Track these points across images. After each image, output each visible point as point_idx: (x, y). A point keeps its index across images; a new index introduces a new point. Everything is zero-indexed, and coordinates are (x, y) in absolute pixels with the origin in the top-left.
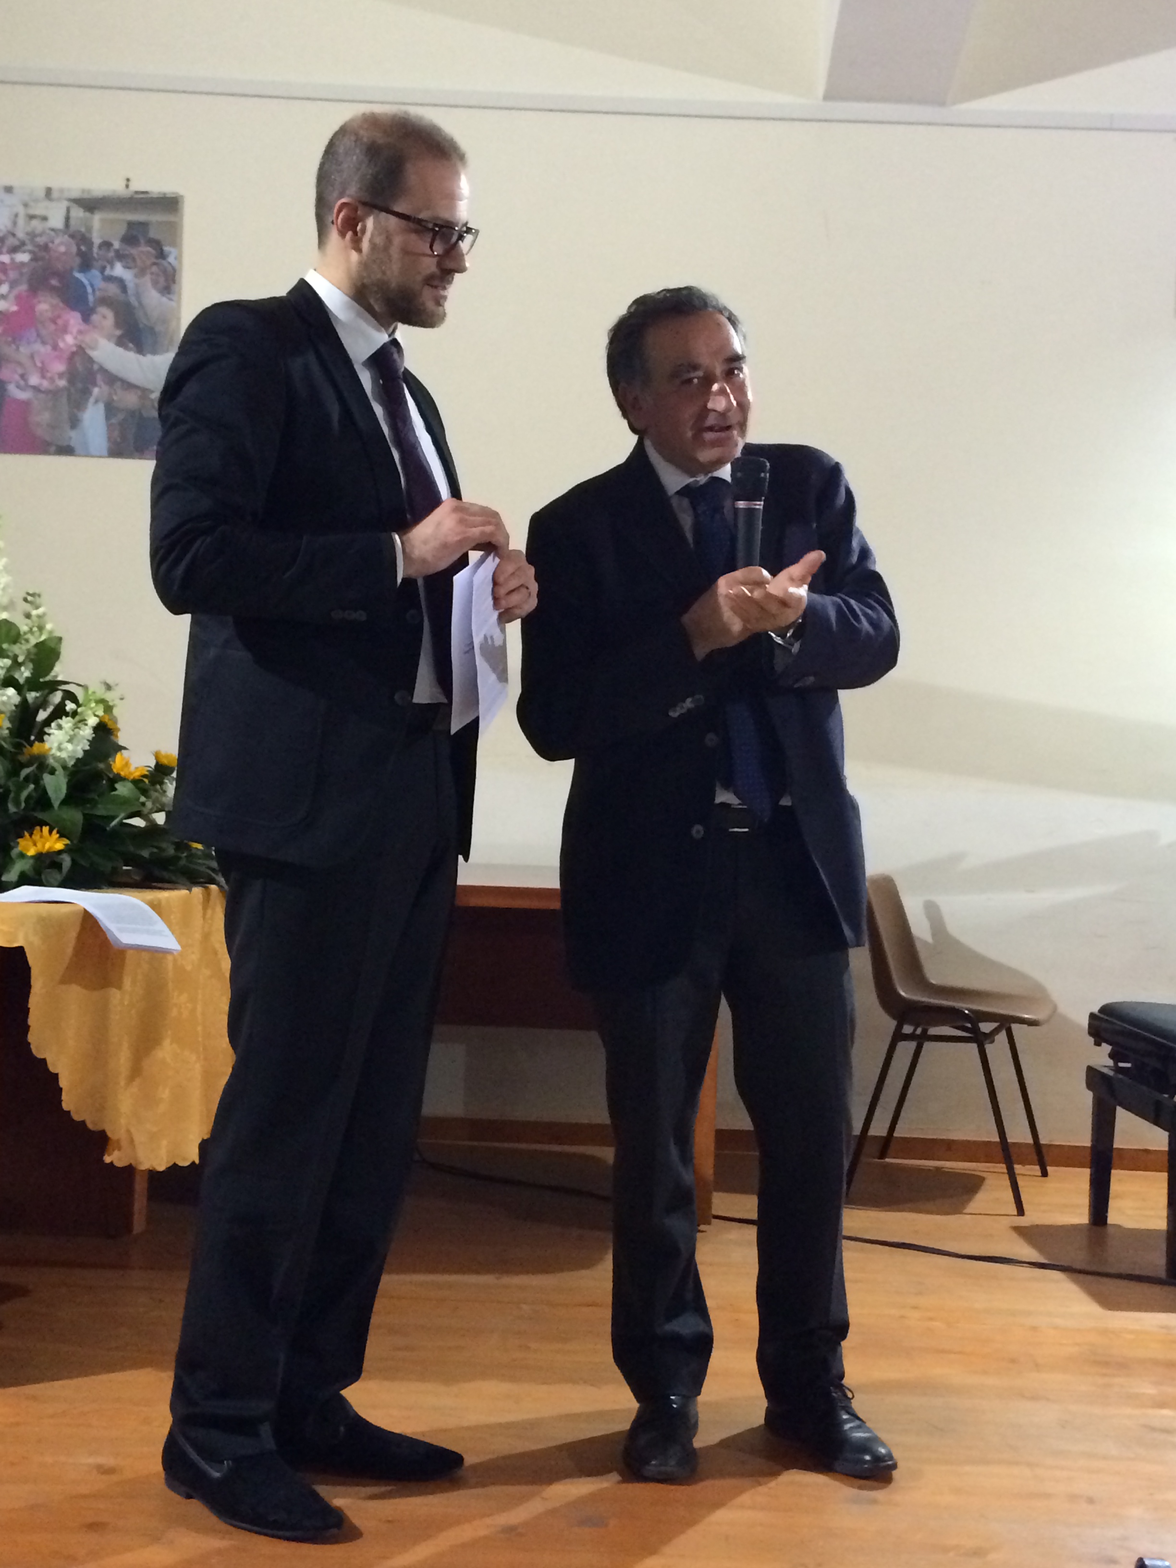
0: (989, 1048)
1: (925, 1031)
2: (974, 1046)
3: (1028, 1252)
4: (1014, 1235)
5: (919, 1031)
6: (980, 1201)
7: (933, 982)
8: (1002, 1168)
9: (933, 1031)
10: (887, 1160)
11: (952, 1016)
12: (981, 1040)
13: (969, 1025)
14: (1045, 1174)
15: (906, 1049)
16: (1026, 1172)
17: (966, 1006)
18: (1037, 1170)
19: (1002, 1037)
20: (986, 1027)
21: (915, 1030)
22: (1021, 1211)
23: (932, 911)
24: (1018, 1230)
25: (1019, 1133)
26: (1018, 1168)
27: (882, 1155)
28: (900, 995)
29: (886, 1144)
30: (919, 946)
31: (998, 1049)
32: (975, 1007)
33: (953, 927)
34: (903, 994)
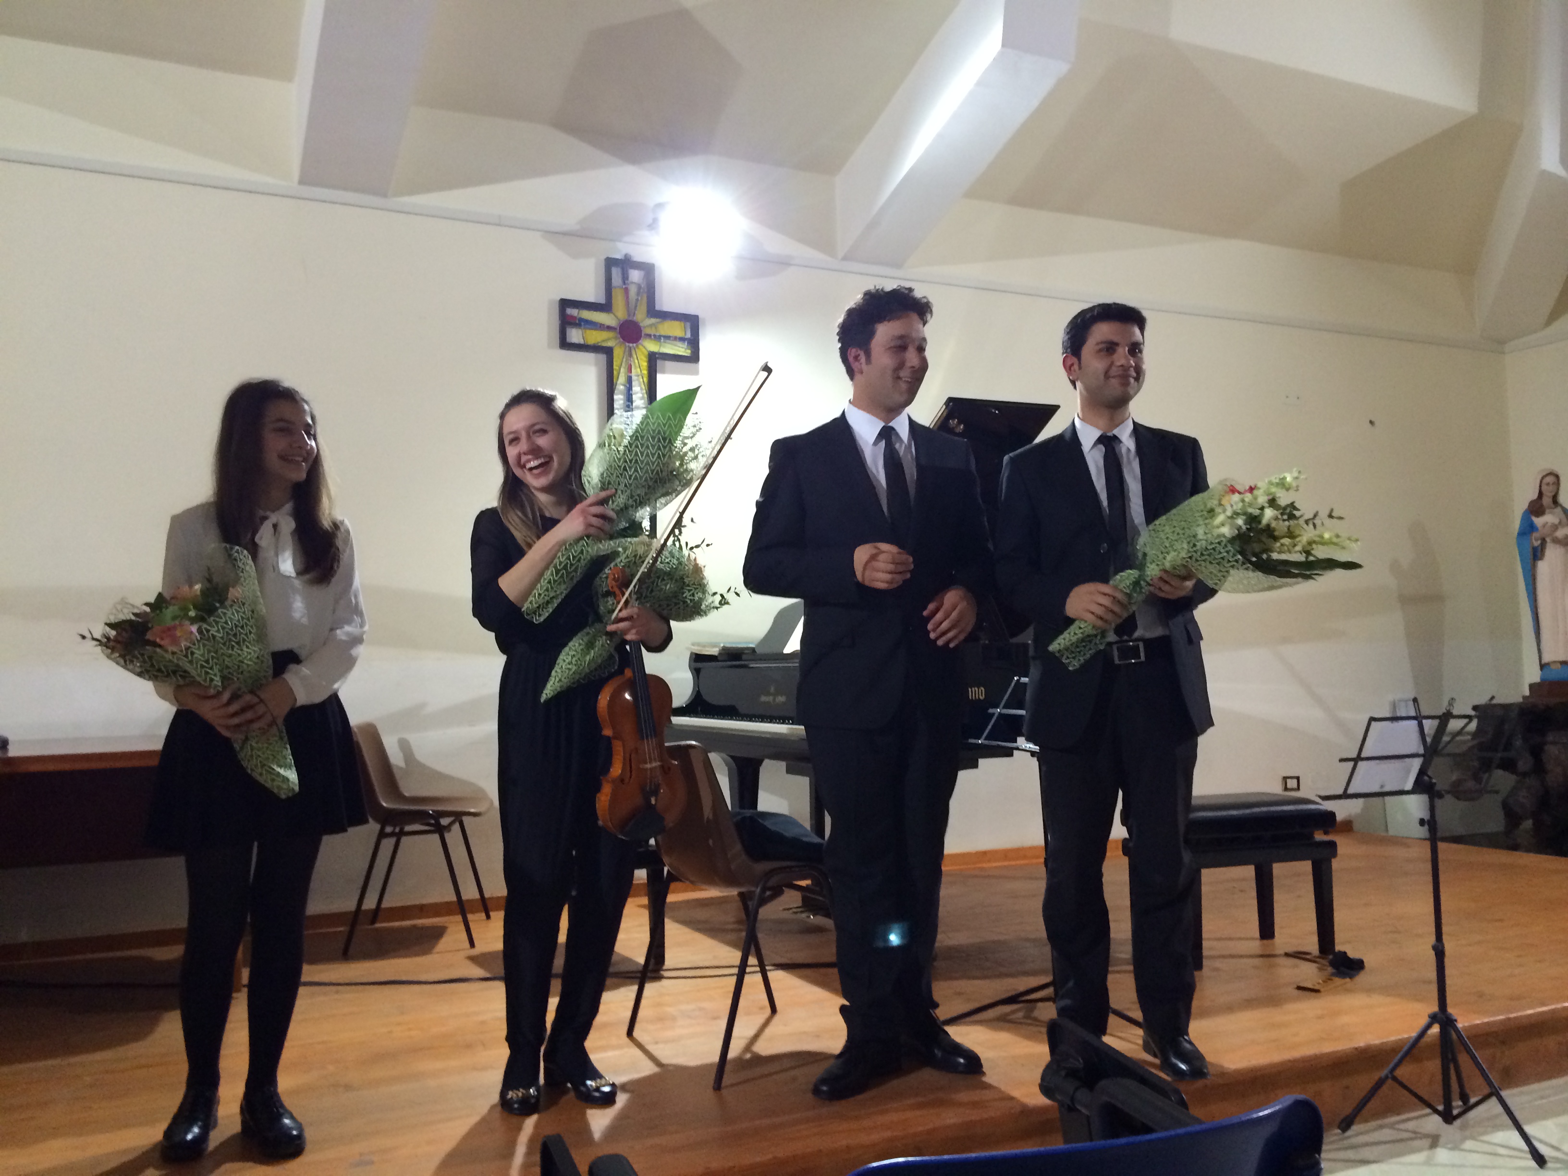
0: (447, 836)
1: (402, 830)
2: (436, 837)
3: (479, 972)
4: (468, 962)
5: (397, 830)
6: (444, 943)
7: (407, 794)
8: (459, 918)
9: (408, 828)
10: (378, 925)
11: (420, 816)
12: (441, 830)
13: (433, 822)
14: (488, 917)
15: (388, 844)
16: (476, 919)
17: (430, 809)
18: (483, 915)
19: (456, 827)
20: (445, 821)
21: (394, 829)
22: (472, 944)
23: (404, 746)
24: (473, 959)
25: (470, 892)
26: (470, 917)
27: (373, 922)
28: (382, 806)
29: (376, 914)
30: (395, 771)
31: (454, 837)
32: (435, 808)
33: (422, 755)
34: (384, 804)
